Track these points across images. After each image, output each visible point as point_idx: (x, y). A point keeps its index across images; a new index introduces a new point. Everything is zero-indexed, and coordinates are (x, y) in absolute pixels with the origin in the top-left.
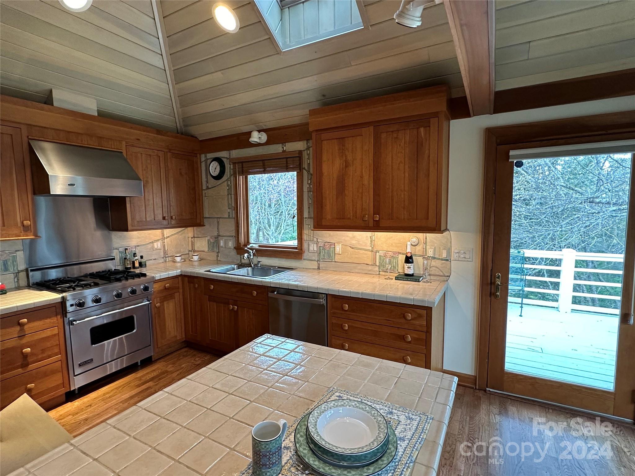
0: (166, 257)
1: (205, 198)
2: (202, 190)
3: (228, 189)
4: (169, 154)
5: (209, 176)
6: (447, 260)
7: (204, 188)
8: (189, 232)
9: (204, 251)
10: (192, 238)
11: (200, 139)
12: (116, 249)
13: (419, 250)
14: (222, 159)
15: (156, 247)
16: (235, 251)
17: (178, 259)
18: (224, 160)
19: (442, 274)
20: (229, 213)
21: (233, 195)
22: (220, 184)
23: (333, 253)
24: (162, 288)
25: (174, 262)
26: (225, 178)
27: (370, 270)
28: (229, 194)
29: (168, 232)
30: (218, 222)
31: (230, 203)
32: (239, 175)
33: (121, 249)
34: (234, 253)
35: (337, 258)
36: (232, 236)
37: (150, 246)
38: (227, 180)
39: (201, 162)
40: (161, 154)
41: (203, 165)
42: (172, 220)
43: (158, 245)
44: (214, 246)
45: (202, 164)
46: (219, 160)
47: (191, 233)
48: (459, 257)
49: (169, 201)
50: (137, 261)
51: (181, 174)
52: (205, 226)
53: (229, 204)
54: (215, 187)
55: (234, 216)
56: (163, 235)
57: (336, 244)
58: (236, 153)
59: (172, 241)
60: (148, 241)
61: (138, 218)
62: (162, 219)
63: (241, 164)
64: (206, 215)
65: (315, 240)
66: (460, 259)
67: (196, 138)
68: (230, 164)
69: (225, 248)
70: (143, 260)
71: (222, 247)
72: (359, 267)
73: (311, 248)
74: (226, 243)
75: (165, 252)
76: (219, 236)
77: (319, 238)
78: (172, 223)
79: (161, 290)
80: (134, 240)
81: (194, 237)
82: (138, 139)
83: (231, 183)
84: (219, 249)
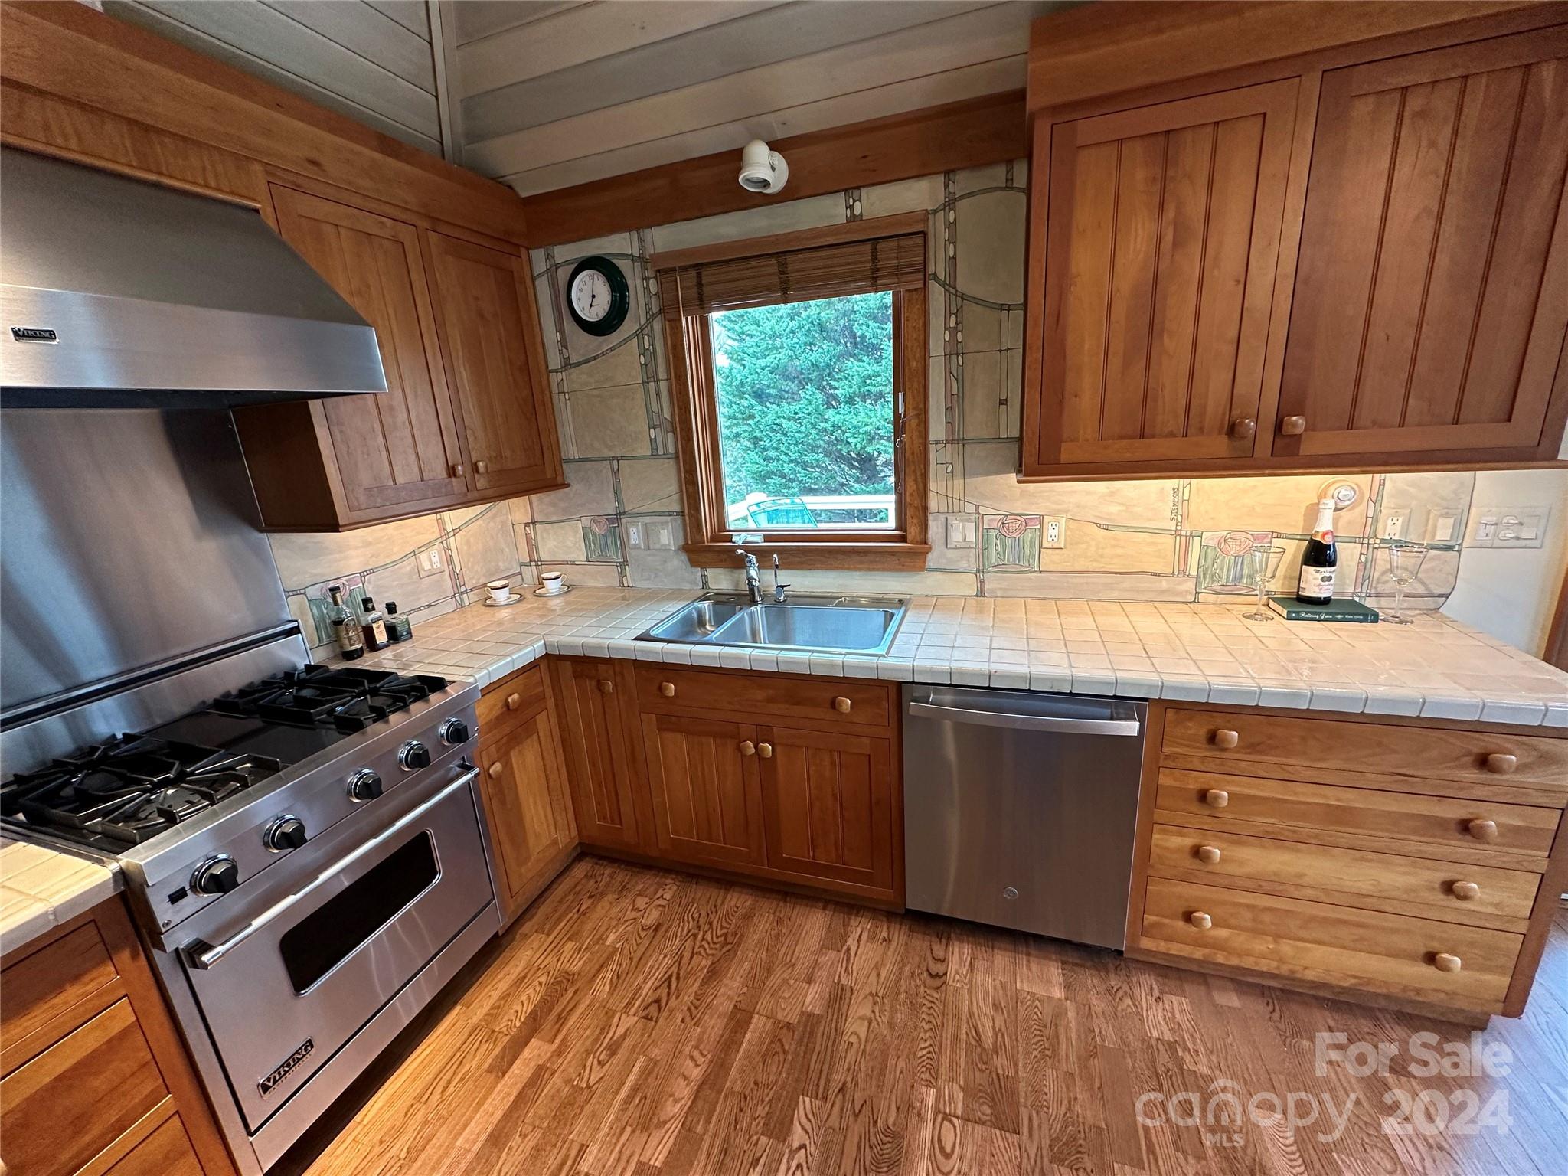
0: (461, 594)
1: (560, 401)
2: (548, 372)
3: (646, 365)
5: (569, 324)
6: (1450, 548)
7: (555, 363)
8: (517, 509)
9: (573, 563)
10: (526, 525)
11: (524, 194)
12: (296, 593)
13: (1350, 523)
14: (614, 261)
15: (426, 566)
16: (684, 557)
17: (501, 596)
18: (623, 264)
20: (653, 441)
22: (611, 349)
23: (1032, 547)
24: (496, 712)
25: (487, 603)
26: (628, 327)
27: (1163, 592)
28: (650, 379)
29: (454, 518)
30: (616, 474)
31: (655, 409)
32: (687, 313)
33: (314, 592)
34: (680, 561)
35: (1049, 561)
36: (670, 514)
37: (408, 566)
38: (639, 333)
39: (534, 279)
40: (406, 234)
41: (543, 286)
42: (476, 476)
43: (431, 559)
44: (606, 544)
45: (537, 283)
46: (601, 264)
48: (1496, 535)
49: (457, 409)
50: (381, 622)
51: (481, 316)
52: (568, 485)
53: (650, 413)
54: (595, 358)
55: (672, 449)
57: (1046, 519)
58: (663, 238)
59: (472, 540)
60: (398, 551)
61: (365, 478)
63: (693, 274)
64: (571, 451)
65: (971, 508)
66: (1498, 543)
67: (510, 187)
68: (645, 278)
69: (648, 548)
71: (636, 547)
72: (1127, 582)
73: (956, 536)
74: (649, 534)
75: (456, 580)
76: (621, 514)
77: (986, 503)
78: (479, 485)
79: (497, 718)
80: (353, 553)
81: (534, 523)
82: (314, 163)
83: (653, 344)
84: (624, 553)
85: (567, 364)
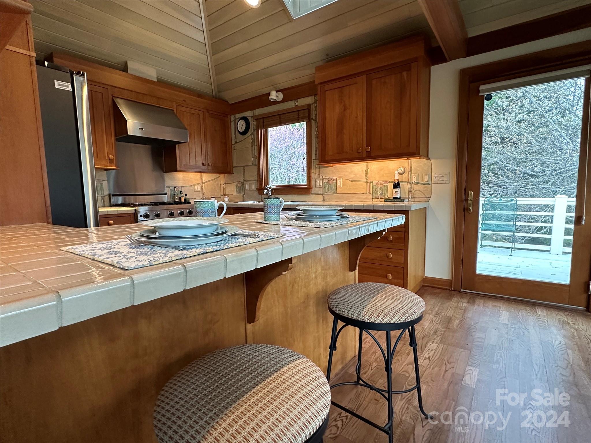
0: (204, 198)
3: (252, 142)
4: (207, 114)
5: (237, 133)
8: (222, 178)
10: (223, 184)
11: (230, 103)
13: (405, 178)
15: (196, 189)
18: (249, 118)
19: (424, 196)
21: (256, 147)
22: (245, 138)
23: (335, 187)
27: (365, 198)
28: (253, 145)
30: (244, 170)
32: (261, 129)
33: (172, 188)
37: (192, 188)
40: (201, 113)
43: (198, 188)
44: (240, 189)
45: (232, 123)
46: (245, 119)
47: (223, 180)
48: (438, 180)
50: (183, 198)
51: (216, 130)
52: (233, 174)
53: (252, 154)
54: (242, 141)
56: (202, 179)
57: (337, 179)
58: (258, 112)
59: (209, 186)
61: (184, 163)
62: (201, 164)
63: (262, 120)
64: (235, 164)
65: (321, 177)
66: (439, 182)
67: (227, 102)
68: (254, 121)
70: (187, 197)
71: (247, 190)
73: (318, 184)
74: (250, 186)
75: (203, 194)
76: (244, 181)
77: (325, 175)
78: (209, 169)
82: (184, 101)
83: (254, 137)
84: (244, 192)
85: (236, 143)
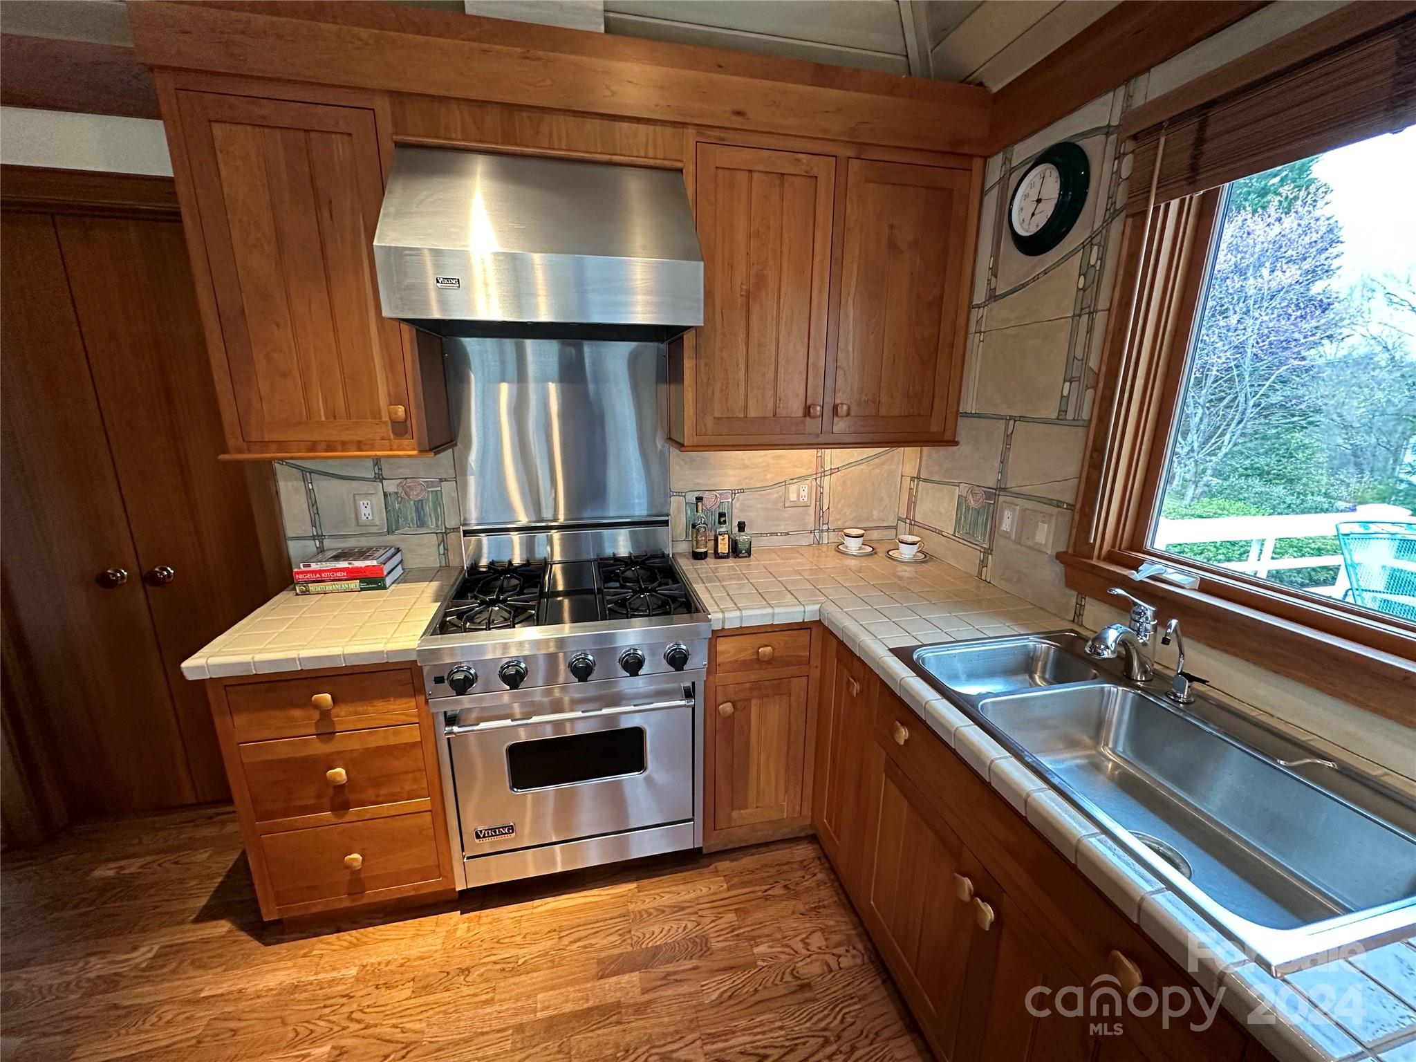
0: (821, 531)
1: (974, 341)
2: (970, 308)
3: (1084, 289)
4: (855, 165)
5: (1005, 245)
7: (980, 297)
8: (907, 460)
9: (940, 533)
10: (912, 479)
11: (996, 88)
12: (679, 494)
14: (1084, 143)
15: (793, 497)
16: (1059, 568)
17: (853, 545)
18: (1092, 144)
20: (1064, 399)
21: (1100, 318)
22: (1045, 272)
24: (747, 655)
25: (839, 550)
26: (1076, 236)
28: (1085, 309)
29: (834, 457)
30: (1008, 437)
31: (1079, 354)
32: (1165, 195)
33: (691, 497)
34: (1051, 573)
36: (1058, 504)
37: (775, 494)
38: (1086, 246)
39: (983, 193)
40: (823, 168)
41: (991, 201)
42: (836, 419)
43: (800, 492)
44: (976, 523)
45: (986, 199)
46: (1063, 155)
47: (913, 462)
50: (726, 536)
51: (892, 245)
52: (956, 443)
53: (1070, 360)
54: (1023, 286)
55: (1085, 415)
56: (820, 462)
59: (849, 483)
60: (770, 478)
61: (718, 411)
62: (800, 413)
63: (1189, 127)
64: (969, 404)
67: (981, 84)
68: (1119, 157)
69: (1018, 542)
70: (742, 538)
71: (1006, 535)
74: (1025, 523)
75: (820, 517)
76: (1001, 489)
78: (836, 429)
79: (744, 663)
80: (730, 472)
81: (918, 478)
82: (739, 113)
83: (1102, 258)
84: (991, 540)
85: (993, 297)
